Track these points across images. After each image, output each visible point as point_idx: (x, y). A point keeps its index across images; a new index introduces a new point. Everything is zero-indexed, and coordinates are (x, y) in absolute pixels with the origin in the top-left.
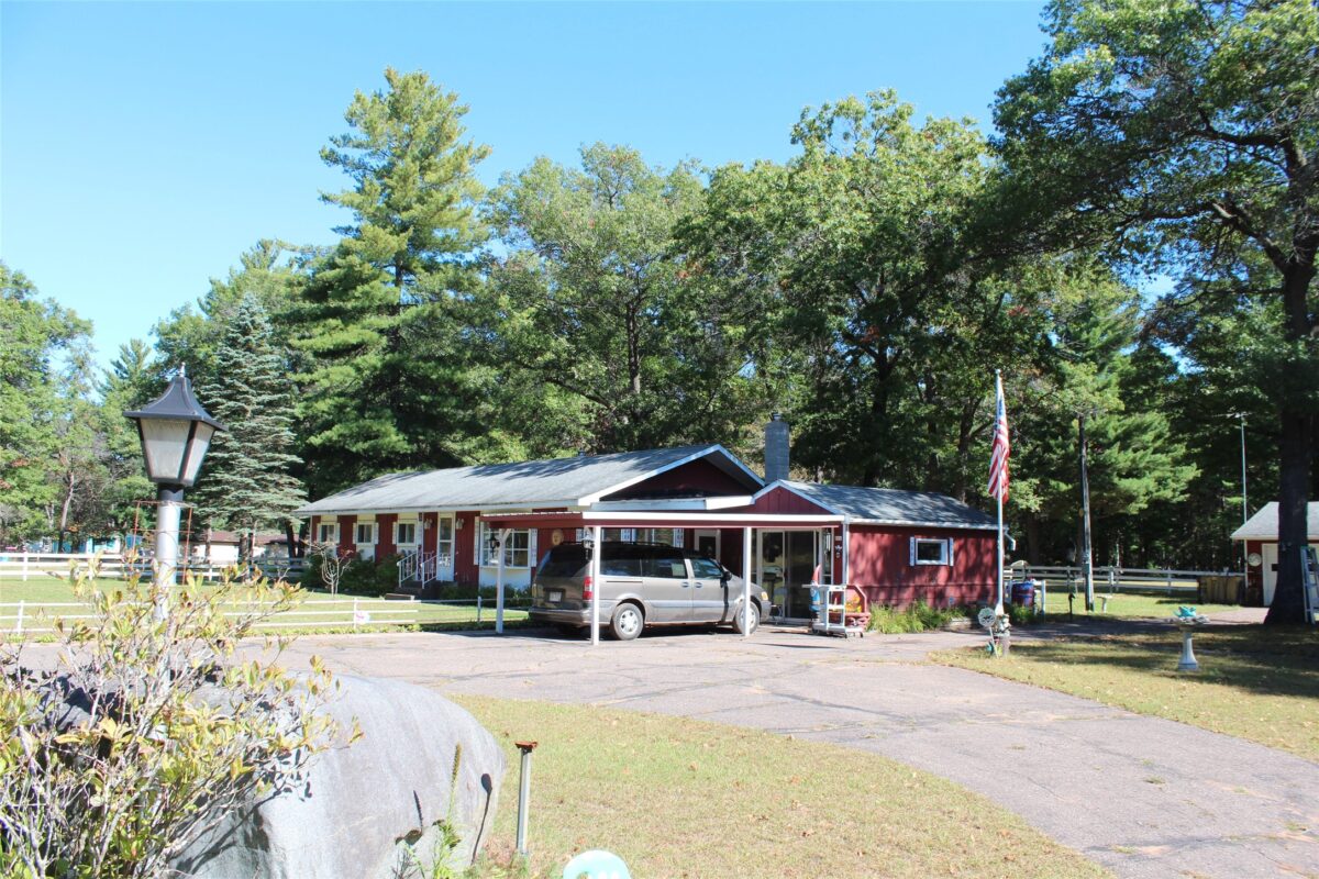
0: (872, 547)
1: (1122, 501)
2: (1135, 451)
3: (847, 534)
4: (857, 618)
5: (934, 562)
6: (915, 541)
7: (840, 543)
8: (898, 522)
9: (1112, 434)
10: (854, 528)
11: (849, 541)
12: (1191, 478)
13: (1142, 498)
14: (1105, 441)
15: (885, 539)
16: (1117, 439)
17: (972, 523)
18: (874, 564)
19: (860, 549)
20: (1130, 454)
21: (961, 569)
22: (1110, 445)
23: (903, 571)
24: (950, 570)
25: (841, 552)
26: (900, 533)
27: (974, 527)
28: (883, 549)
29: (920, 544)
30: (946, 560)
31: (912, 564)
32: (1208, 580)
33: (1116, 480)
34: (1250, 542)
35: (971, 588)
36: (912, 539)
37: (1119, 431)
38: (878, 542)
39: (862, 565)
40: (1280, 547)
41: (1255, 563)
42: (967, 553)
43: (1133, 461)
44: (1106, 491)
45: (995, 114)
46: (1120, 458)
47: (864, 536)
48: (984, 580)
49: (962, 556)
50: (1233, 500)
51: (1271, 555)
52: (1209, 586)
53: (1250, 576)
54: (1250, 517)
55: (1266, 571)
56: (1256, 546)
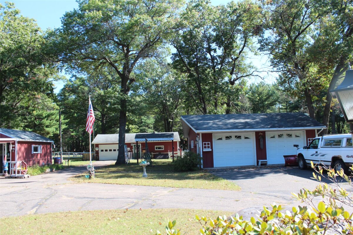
0: (23, 149)
1: (46, 134)
2: (50, 120)
3: (17, 144)
4: (24, 171)
5: (37, 152)
6: (33, 146)
7: (14, 147)
8: (28, 140)
9: (44, 115)
10: (19, 142)
11: (17, 146)
12: (64, 128)
13: (51, 133)
14: (42, 117)
15: (26, 146)
16: (46, 117)
17: (46, 140)
18: (23, 154)
19: (20, 149)
20: (49, 121)
21: (43, 154)
22: (44, 118)
23: (30, 156)
24: (41, 154)
25: (15, 150)
26: (30, 143)
27: (47, 141)
28: (25, 149)
29: (34, 147)
30: (40, 151)
31: (32, 153)
32: (85, 155)
33: (45, 128)
34: (96, 144)
35: (45, 159)
36: (32, 145)
37: (46, 115)
38: (24, 147)
39: (21, 154)
40: (119, 146)
41: (97, 150)
42: (44, 149)
43: (50, 123)
44: (42, 131)
45: (62, 21)
46: (46, 122)
47: (21, 145)
48: (48, 157)
49: (43, 150)
50: (72, 134)
51: (101, 147)
52: (85, 156)
53: (96, 153)
54: (94, 138)
55: (100, 151)
56: (97, 145)
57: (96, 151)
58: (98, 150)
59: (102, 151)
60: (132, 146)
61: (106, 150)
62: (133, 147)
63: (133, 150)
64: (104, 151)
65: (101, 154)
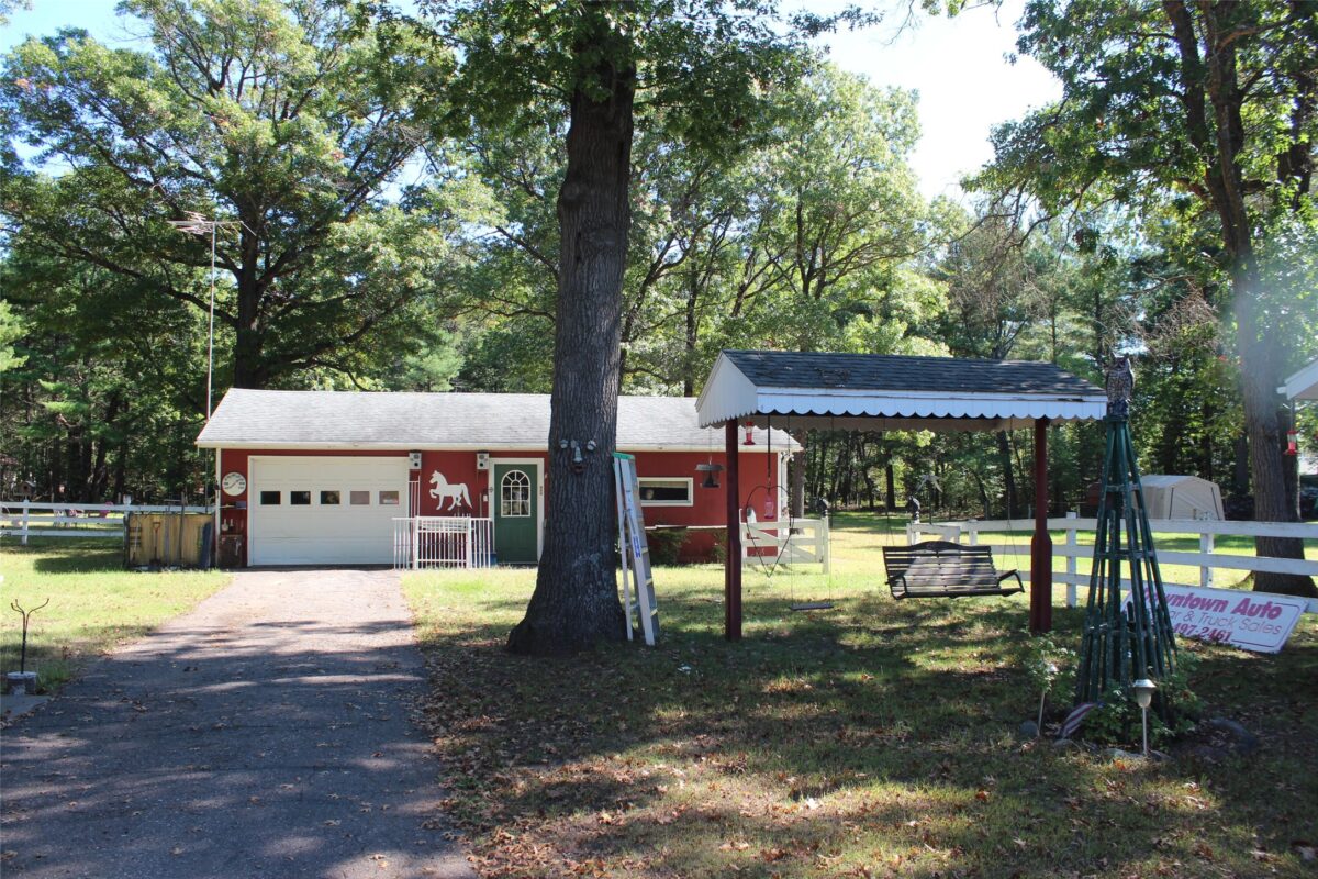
32: (146, 523)
34: (225, 452)
41: (234, 490)
50: (52, 406)
51: (264, 474)
52: (146, 534)
53: (224, 513)
54: (213, 411)
55: (254, 505)
56: (236, 460)
57: (226, 499)
58: (244, 496)
59: (271, 498)
60: (485, 474)
61: (300, 498)
62: (491, 483)
63: (490, 498)
64: (286, 498)
65: (260, 519)
